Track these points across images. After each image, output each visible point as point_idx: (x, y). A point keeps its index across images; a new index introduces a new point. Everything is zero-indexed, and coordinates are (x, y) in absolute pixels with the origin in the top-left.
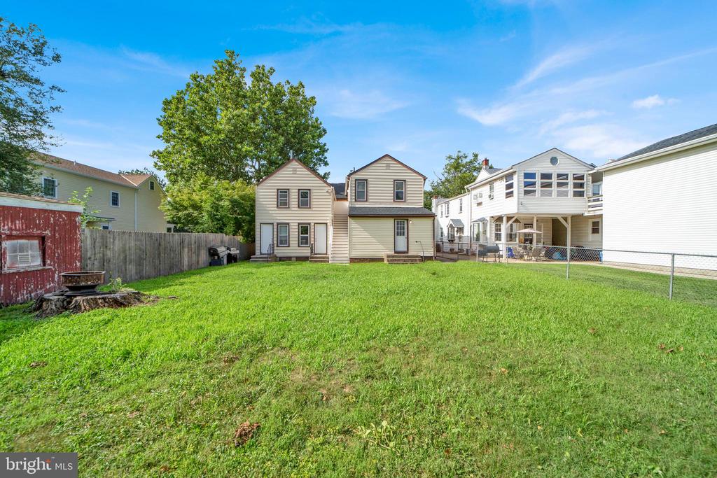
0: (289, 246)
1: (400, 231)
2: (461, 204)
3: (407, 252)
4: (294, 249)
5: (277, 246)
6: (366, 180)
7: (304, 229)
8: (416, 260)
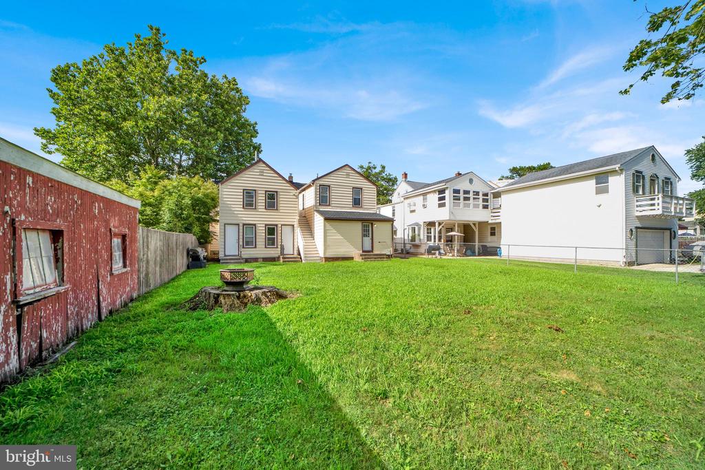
0: (255, 247)
1: (365, 233)
2: (394, 210)
3: (372, 251)
4: (261, 250)
5: (243, 247)
6: (329, 186)
7: (271, 230)
8: (383, 258)
